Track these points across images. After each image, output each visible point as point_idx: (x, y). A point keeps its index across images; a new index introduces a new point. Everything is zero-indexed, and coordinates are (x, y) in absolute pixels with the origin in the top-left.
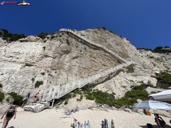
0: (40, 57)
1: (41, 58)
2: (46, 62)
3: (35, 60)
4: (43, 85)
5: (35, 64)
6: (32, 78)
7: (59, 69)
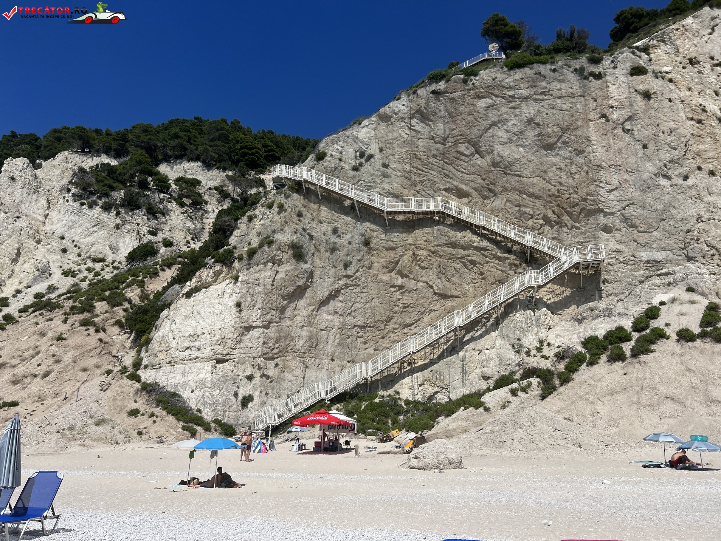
0: (235, 336)
1: (238, 338)
2: (250, 345)
3: (228, 348)
4: (254, 402)
5: (232, 357)
6: (233, 393)
7: (283, 356)
